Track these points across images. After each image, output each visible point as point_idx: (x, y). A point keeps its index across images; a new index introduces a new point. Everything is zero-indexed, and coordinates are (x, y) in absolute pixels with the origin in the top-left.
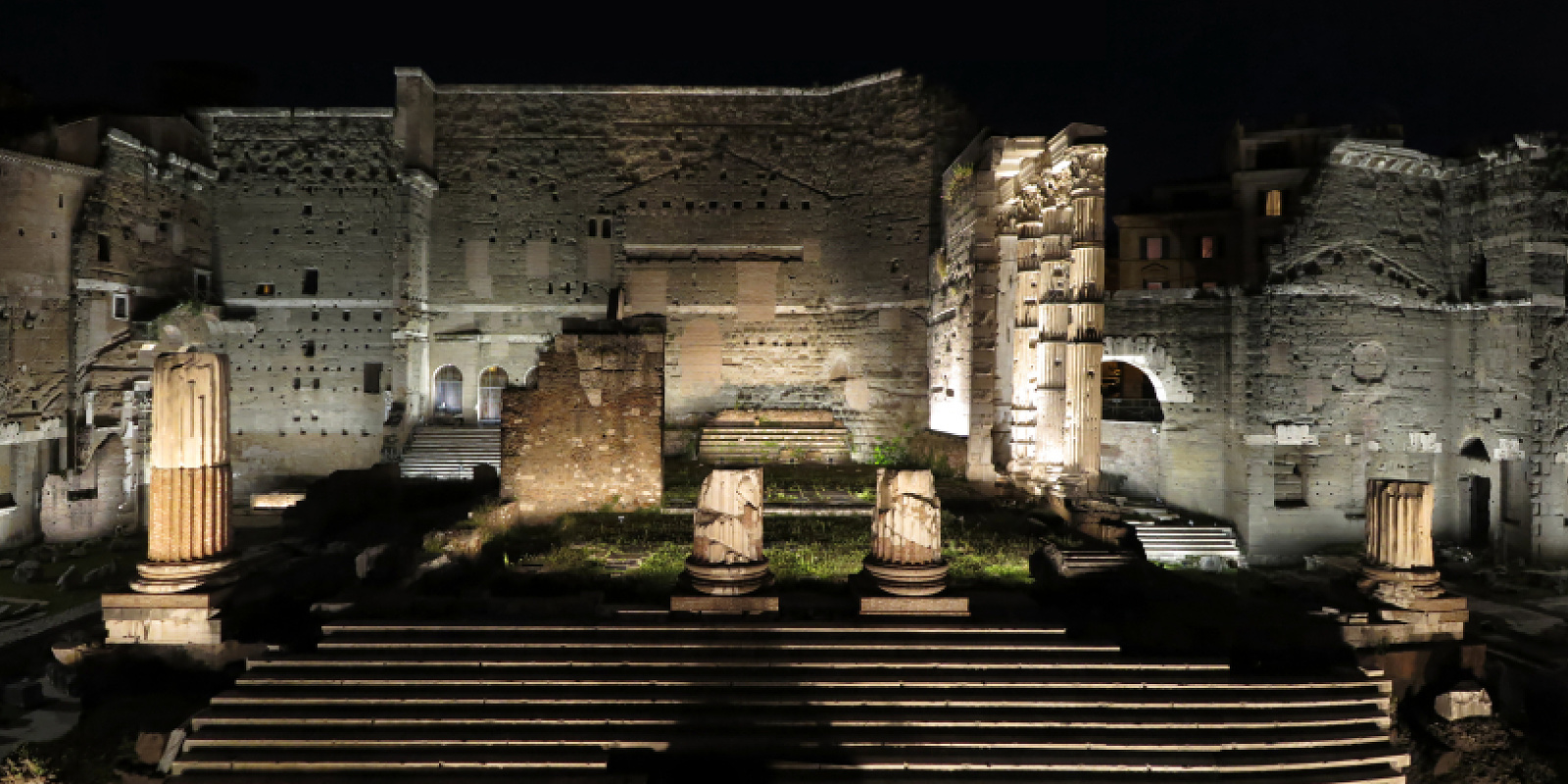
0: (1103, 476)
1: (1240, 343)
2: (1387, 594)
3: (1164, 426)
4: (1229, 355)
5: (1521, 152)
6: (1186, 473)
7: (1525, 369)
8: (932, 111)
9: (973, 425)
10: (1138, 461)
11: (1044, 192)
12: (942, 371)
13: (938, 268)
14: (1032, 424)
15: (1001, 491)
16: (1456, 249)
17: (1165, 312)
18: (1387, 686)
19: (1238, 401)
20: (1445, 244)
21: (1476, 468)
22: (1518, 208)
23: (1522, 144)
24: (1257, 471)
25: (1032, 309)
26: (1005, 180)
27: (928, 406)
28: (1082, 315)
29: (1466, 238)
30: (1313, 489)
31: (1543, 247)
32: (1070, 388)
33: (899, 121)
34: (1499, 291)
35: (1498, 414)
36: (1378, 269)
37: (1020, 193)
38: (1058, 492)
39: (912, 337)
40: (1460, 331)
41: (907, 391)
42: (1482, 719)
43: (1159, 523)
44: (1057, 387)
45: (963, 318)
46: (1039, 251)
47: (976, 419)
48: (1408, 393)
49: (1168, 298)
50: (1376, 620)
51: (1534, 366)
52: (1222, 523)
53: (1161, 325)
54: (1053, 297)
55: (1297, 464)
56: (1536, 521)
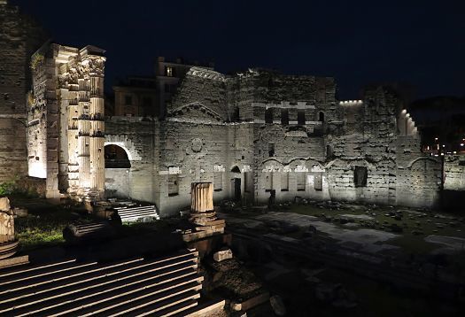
0: (107, 191)
1: (157, 138)
2: (198, 222)
3: (131, 169)
4: (154, 142)
5: (251, 74)
6: (138, 187)
7: (252, 143)
8: (25, 25)
9: (48, 173)
10: (122, 184)
11: (79, 72)
12: (34, 148)
13: (29, 100)
14: (77, 171)
15: (64, 202)
16: (229, 105)
17: (131, 125)
18: (197, 254)
19: (157, 159)
20: (226, 103)
21: (236, 176)
22: (249, 92)
23: (251, 71)
24: (163, 184)
25: (76, 122)
26: (62, 64)
27: (27, 165)
28: (95, 125)
29: (233, 101)
30: (180, 189)
31: (258, 105)
32: (91, 156)
33: (6, 26)
34: (243, 118)
35: (243, 158)
36: (204, 111)
37: (69, 71)
38: (88, 200)
39: (17, 132)
40: (231, 132)
41: (16, 158)
42: (229, 259)
43: (128, 207)
44: (86, 155)
45: (42, 124)
46: (78, 97)
47: (49, 170)
48: (214, 153)
49: (133, 120)
50: (195, 231)
51: (255, 142)
52: (151, 204)
53: (130, 130)
54: (85, 117)
55: (176, 180)
56: (256, 191)
